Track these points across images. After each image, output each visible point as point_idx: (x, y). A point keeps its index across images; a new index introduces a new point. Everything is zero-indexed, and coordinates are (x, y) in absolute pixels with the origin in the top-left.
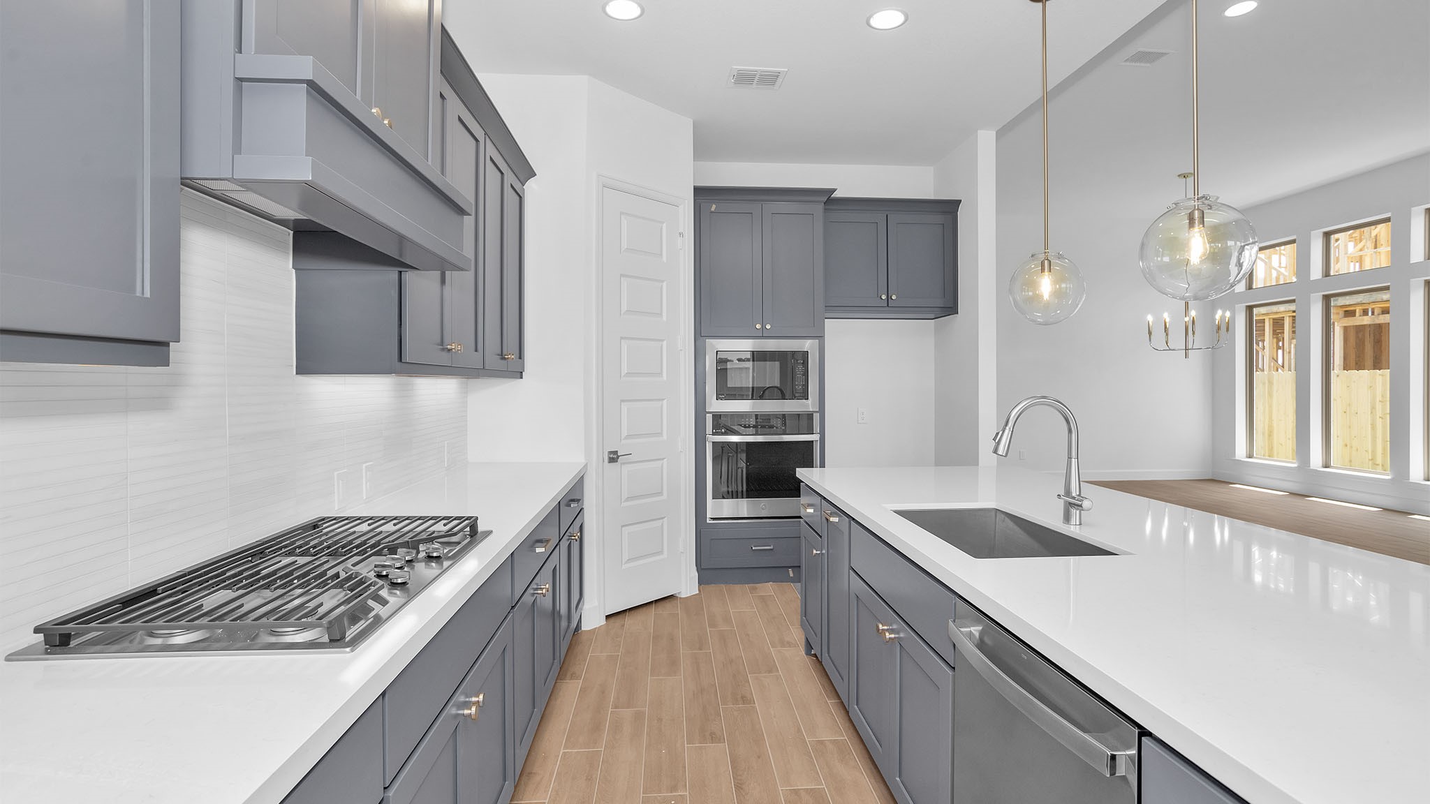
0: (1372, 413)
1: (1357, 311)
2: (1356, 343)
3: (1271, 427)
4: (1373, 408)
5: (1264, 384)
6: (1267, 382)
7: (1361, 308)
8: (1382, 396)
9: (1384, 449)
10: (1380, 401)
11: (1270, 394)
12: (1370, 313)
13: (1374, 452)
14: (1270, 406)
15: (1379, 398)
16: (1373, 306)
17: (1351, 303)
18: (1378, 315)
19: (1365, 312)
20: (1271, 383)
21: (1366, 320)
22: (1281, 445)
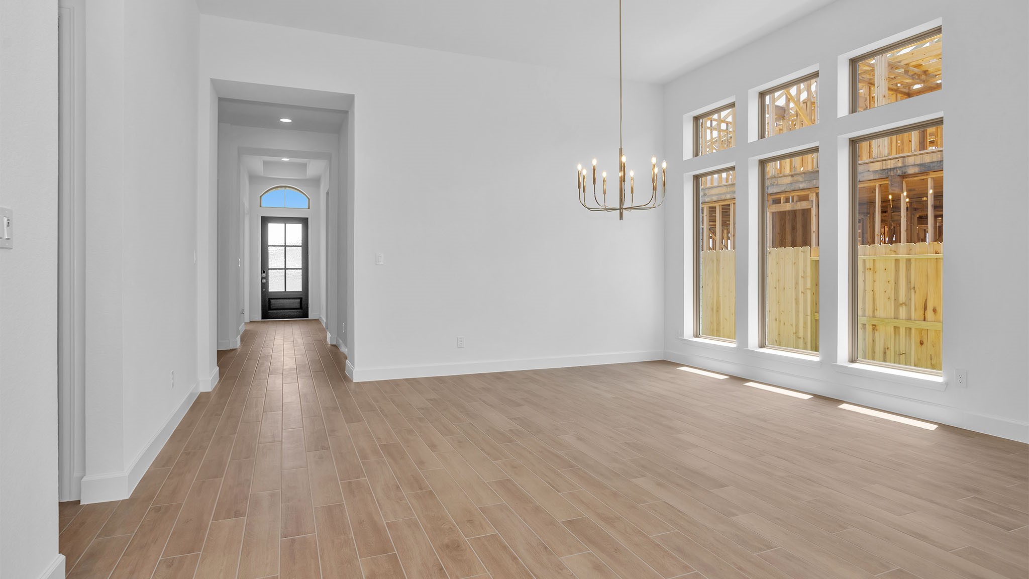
0: (795, 288)
1: (782, 198)
2: (780, 229)
3: (718, 302)
4: (797, 283)
5: (713, 261)
6: (715, 260)
7: (784, 195)
8: (804, 272)
9: (805, 323)
10: (802, 277)
11: (718, 272)
12: (791, 201)
13: (797, 325)
14: (718, 283)
15: (801, 274)
16: (793, 194)
17: (778, 191)
18: (797, 202)
19: (787, 201)
20: (718, 260)
21: (788, 207)
22: (726, 319)
